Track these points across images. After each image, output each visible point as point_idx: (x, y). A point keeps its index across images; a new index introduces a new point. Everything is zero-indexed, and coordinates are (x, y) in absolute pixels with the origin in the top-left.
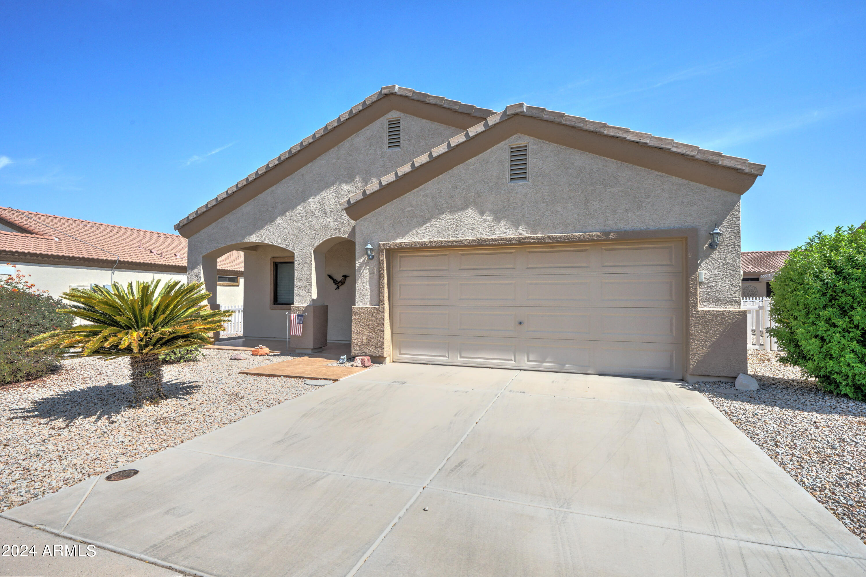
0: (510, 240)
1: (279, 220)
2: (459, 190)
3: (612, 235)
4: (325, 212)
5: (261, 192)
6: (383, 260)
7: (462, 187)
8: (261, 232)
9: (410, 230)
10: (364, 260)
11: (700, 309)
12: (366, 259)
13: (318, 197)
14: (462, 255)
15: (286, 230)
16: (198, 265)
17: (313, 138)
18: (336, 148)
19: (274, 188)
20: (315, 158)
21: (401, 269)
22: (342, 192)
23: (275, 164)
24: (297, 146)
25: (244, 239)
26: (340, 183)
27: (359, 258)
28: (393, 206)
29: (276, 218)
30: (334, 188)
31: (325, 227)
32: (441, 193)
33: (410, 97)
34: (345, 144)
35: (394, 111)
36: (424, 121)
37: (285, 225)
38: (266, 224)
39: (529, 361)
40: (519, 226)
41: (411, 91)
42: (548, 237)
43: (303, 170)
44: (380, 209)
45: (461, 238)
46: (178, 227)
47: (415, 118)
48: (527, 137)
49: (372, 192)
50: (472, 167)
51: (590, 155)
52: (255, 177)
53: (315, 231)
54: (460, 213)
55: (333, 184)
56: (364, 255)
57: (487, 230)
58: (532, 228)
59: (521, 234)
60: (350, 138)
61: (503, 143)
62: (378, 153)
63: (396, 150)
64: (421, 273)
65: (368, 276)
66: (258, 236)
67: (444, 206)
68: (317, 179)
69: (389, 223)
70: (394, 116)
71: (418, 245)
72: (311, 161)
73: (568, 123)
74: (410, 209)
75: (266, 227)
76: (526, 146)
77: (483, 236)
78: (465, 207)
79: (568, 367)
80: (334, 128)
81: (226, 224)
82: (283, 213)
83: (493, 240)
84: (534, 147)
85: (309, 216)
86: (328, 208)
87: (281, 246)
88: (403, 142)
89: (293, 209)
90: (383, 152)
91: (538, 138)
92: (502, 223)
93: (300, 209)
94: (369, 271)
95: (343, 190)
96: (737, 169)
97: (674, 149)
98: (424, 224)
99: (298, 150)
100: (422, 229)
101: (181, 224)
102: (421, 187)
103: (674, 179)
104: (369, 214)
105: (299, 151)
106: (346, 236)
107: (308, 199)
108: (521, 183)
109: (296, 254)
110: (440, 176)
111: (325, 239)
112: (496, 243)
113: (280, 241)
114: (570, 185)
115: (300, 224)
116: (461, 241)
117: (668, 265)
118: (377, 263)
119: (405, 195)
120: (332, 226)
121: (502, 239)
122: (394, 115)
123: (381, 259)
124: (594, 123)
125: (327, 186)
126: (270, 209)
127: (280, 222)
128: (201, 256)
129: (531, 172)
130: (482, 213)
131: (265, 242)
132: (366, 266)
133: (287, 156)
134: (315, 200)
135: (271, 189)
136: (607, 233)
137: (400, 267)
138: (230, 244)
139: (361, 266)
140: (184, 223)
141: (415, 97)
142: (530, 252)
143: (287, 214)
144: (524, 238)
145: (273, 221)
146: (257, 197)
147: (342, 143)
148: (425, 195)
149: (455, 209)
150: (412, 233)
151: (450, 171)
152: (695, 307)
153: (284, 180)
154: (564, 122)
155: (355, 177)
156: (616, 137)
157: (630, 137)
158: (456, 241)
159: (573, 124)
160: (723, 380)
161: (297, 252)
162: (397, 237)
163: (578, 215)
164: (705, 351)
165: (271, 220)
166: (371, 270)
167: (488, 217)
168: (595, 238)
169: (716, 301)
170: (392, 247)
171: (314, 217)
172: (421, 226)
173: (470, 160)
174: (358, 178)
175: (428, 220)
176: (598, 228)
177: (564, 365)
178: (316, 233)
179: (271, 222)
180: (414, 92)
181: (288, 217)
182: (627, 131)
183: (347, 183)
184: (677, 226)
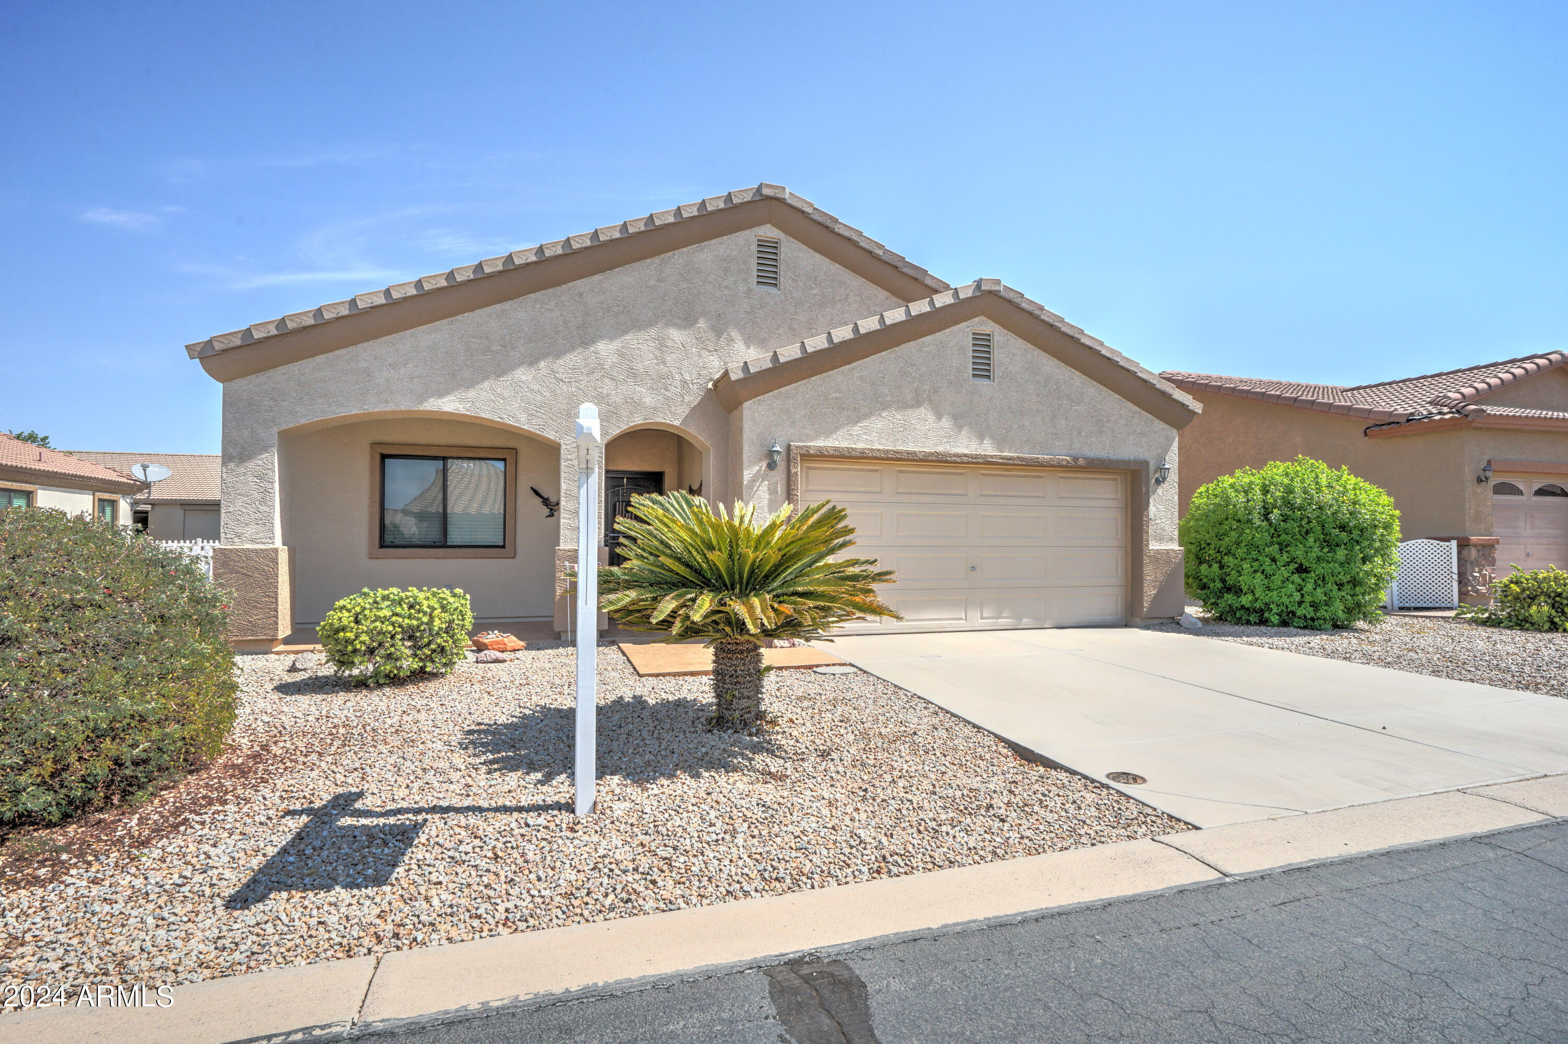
0: (976, 457)
1: (522, 374)
2: (909, 379)
3: (1081, 462)
4: (633, 374)
5: (472, 309)
6: (796, 473)
7: (914, 374)
8: (472, 393)
9: (837, 428)
10: (760, 470)
11: (1151, 547)
12: (763, 468)
13: (616, 345)
14: (900, 472)
15: (539, 398)
16: (265, 449)
17: (621, 231)
18: (656, 259)
19: (508, 305)
20: (612, 268)
21: (810, 488)
22: (670, 343)
23: (529, 261)
24: (584, 238)
25: (421, 403)
26: (666, 326)
27: (748, 466)
28: (810, 387)
29: (512, 368)
30: (653, 332)
31: (636, 404)
32: (883, 377)
33: (809, 214)
34: (676, 257)
35: (768, 225)
36: (817, 256)
37: (535, 387)
38: (486, 378)
39: (982, 618)
40: (984, 439)
41: (811, 205)
42: (1018, 457)
43: (581, 285)
44: (787, 388)
45: (911, 447)
46: (202, 350)
47: (804, 247)
48: (993, 323)
49: (789, 359)
50: (926, 349)
51: (1057, 361)
52: (472, 277)
53: (609, 405)
54: (909, 412)
55: (650, 324)
56: (760, 460)
57: (945, 440)
58: (999, 443)
59: (985, 450)
60: (685, 250)
61: (964, 324)
62: (741, 289)
63: (771, 291)
64: (842, 496)
65: (767, 496)
66: (461, 401)
67: (888, 399)
68: (615, 309)
69: (803, 413)
70: (769, 235)
71: (854, 454)
72: (602, 271)
73: (1047, 319)
74: (837, 395)
75: (486, 384)
76: (989, 335)
77: (941, 449)
78: (918, 404)
79: (1026, 622)
80: (667, 225)
81: (363, 364)
82: (533, 361)
83: (955, 455)
84: (1000, 338)
85: (597, 375)
86: (640, 368)
87: (525, 427)
88: (784, 279)
89: (558, 357)
90: (749, 290)
91: (1005, 328)
92: (964, 432)
93: (574, 359)
94: (769, 488)
95: (672, 340)
96: (1183, 405)
97: (1139, 374)
98: (858, 421)
99: (585, 245)
100: (856, 430)
101: (218, 346)
102: (854, 364)
103: (1130, 405)
104: (770, 394)
105: (586, 248)
106: (677, 423)
107: (593, 342)
108: (986, 382)
109: (563, 447)
110: (882, 353)
111: (632, 424)
112: (959, 460)
113: (523, 417)
114: (1038, 395)
115: (574, 389)
116: (915, 453)
117: (1113, 499)
118: (784, 476)
119: (830, 373)
120: (648, 400)
121: (966, 455)
122: (769, 232)
123: (793, 471)
124: (1072, 326)
125: (637, 325)
126: (496, 348)
127: (524, 378)
128: (275, 430)
129: (997, 372)
130: (939, 417)
131: (484, 416)
132: (763, 480)
133: (560, 251)
134: (610, 347)
135: (497, 307)
136: (1075, 459)
137: (807, 485)
138: (377, 410)
139: (753, 480)
140: (231, 345)
141: (817, 217)
142: (984, 475)
143: (542, 364)
144: (992, 457)
145: (504, 373)
146: (460, 317)
147: (670, 254)
148: (861, 378)
149: (904, 405)
150: (840, 433)
151: (896, 349)
152: (1147, 546)
153: (533, 296)
154: (1042, 317)
155: (696, 321)
156: (1091, 348)
157: (1104, 352)
158: (908, 453)
159: (1051, 321)
160: (1164, 621)
161: (567, 442)
162: (817, 437)
163: (1046, 434)
164: (1154, 592)
165: (501, 370)
166: (772, 487)
167: (946, 423)
168: (1064, 463)
169: (1160, 540)
170: (812, 452)
171: (606, 380)
172: (855, 423)
173: (923, 339)
174: (702, 324)
175: (867, 416)
176: (1064, 452)
177: (1020, 620)
178: (612, 409)
179: (499, 376)
180: (815, 209)
181: (544, 371)
182: (1102, 344)
183: (678, 326)
184: (1132, 458)
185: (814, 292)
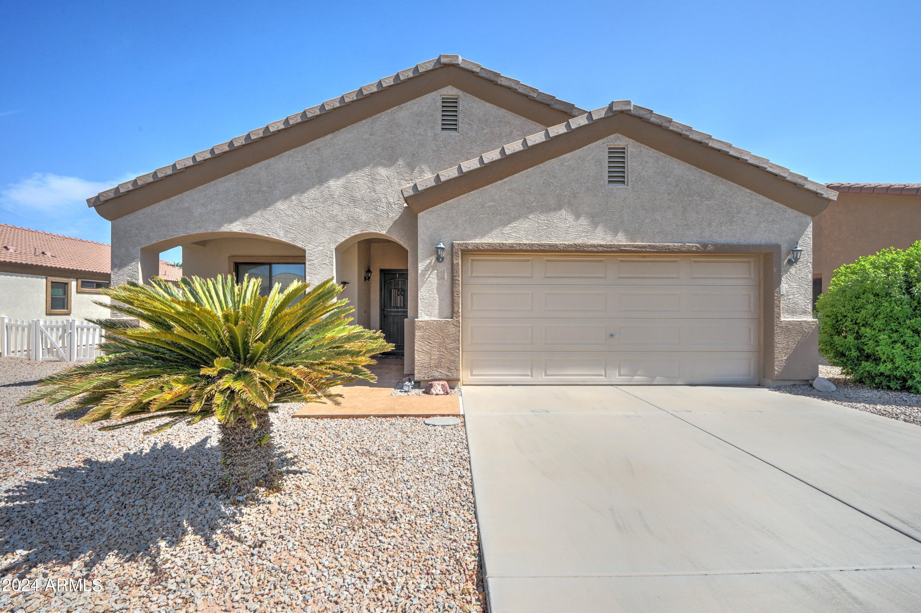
0: (611, 246)
1: (280, 205)
2: (552, 188)
3: (710, 248)
4: (353, 200)
5: (250, 165)
6: (458, 264)
7: (556, 184)
8: (250, 220)
9: (492, 229)
10: (431, 262)
11: (782, 319)
12: (433, 261)
13: (341, 181)
14: (548, 261)
15: (292, 220)
16: (133, 260)
17: (340, 102)
18: (369, 120)
19: (272, 160)
20: (338, 129)
21: (474, 275)
22: (378, 177)
23: (279, 128)
24: (315, 109)
25: (220, 227)
26: (376, 165)
27: (422, 260)
28: (470, 199)
29: (274, 201)
30: (367, 170)
31: (354, 221)
32: (530, 188)
33: (477, 73)
34: (383, 117)
35: (449, 87)
36: (488, 104)
37: (289, 213)
38: (259, 209)
39: (620, 375)
40: (618, 232)
41: (478, 66)
42: (650, 246)
43: (318, 142)
44: (451, 201)
45: (554, 241)
46: (95, 202)
47: (477, 99)
48: (627, 138)
49: (448, 178)
50: (566, 164)
51: (687, 165)
52: (244, 143)
53: (338, 222)
54: (552, 214)
55: (365, 166)
56: (432, 255)
57: (584, 234)
58: (631, 235)
59: (620, 241)
60: (389, 111)
61: (600, 142)
62: (429, 134)
63: (452, 134)
64: (500, 281)
65: (436, 282)
66: (244, 224)
67: (534, 204)
68: (341, 157)
69: (464, 219)
70: (450, 93)
71: (504, 248)
72: (332, 131)
73: (675, 129)
74: (492, 204)
75: (258, 213)
76: (624, 148)
77: (579, 241)
78: (559, 207)
79: (658, 380)
80: (372, 94)
81: (186, 205)
82: (286, 196)
83: (591, 246)
84: (634, 150)
85: (329, 203)
86: (358, 195)
87: (283, 240)
88: (462, 125)
89: (303, 192)
90: (436, 134)
91: (637, 141)
92: (600, 228)
93: (313, 193)
94: (437, 276)
95: (380, 174)
96: (817, 193)
97: (769, 169)
98: (509, 223)
99: (316, 114)
100: (507, 230)
101: (102, 199)
102: (505, 180)
103: (761, 197)
104: (438, 206)
105: (317, 116)
106: (384, 232)
107: (327, 180)
108: (620, 186)
109: (307, 252)
110: (529, 170)
111: (353, 235)
112: (595, 250)
113: (282, 233)
114: (669, 194)
115: (314, 213)
116: (556, 245)
117: (745, 278)
118: (449, 266)
119: (485, 187)
120: (364, 218)
121: (601, 246)
122: (450, 91)
123: (455, 262)
124: (700, 133)
125: (356, 167)
126: (265, 189)
127: (282, 207)
128: (139, 248)
129: (630, 177)
130: (577, 216)
131: (257, 233)
132: (433, 270)
133: (299, 120)
134: (338, 183)
135: (266, 162)
136: (705, 246)
137: (472, 273)
138: (194, 233)
139: (426, 270)
140: (109, 197)
141: (483, 74)
142: (622, 261)
143: (294, 198)
144: (625, 246)
145: (270, 205)
146: (242, 171)
147: (378, 115)
148: (511, 190)
149: (547, 209)
150: (494, 233)
151: (541, 165)
152: (779, 318)
153: (287, 153)
154: (671, 128)
155: (397, 160)
156: (719, 151)
157: (732, 153)
158: (550, 246)
159: (680, 131)
160: (797, 383)
161: (310, 249)
162: (475, 237)
163: (677, 225)
164: (785, 358)
165: (267, 203)
166: (440, 275)
167: (583, 221)
168: (694, 249)
169: (793, 312)
170: (470, 248)
171: (336, 206)
172: (506, 225)
173: (564, 156)
174: (401, 162)
175: (515, 219)
176: (695, 239)
177: (654, 378)
178: (340, 225)
179: (267, 207)
180: (482, 68)
181: (295, 202)
182: (730, 146)
183: (385, 166)
184: (763, 242)
185: (485, 131)
